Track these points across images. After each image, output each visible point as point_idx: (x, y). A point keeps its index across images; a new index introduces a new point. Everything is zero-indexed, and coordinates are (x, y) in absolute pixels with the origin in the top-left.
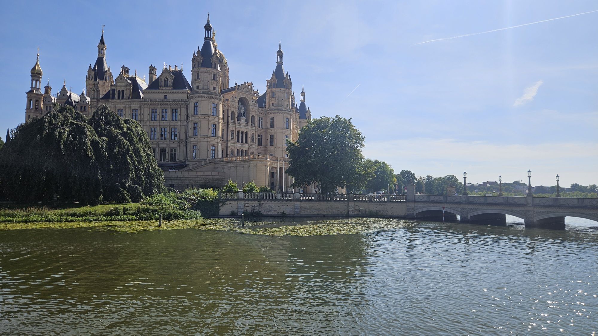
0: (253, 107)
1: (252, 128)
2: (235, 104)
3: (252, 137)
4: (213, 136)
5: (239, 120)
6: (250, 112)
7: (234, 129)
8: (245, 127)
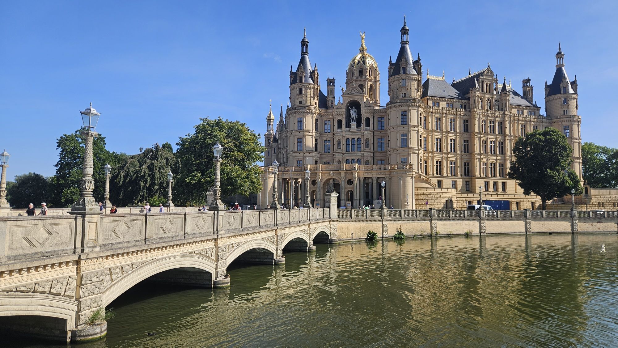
0: (365, 108)
1: (367, 133)
2: (341, 110)
3: (366, 143)
4: (298, 151)
5: (348, 126)
6: (362, 115)
7: (341, 138)
8: (356, 133)
